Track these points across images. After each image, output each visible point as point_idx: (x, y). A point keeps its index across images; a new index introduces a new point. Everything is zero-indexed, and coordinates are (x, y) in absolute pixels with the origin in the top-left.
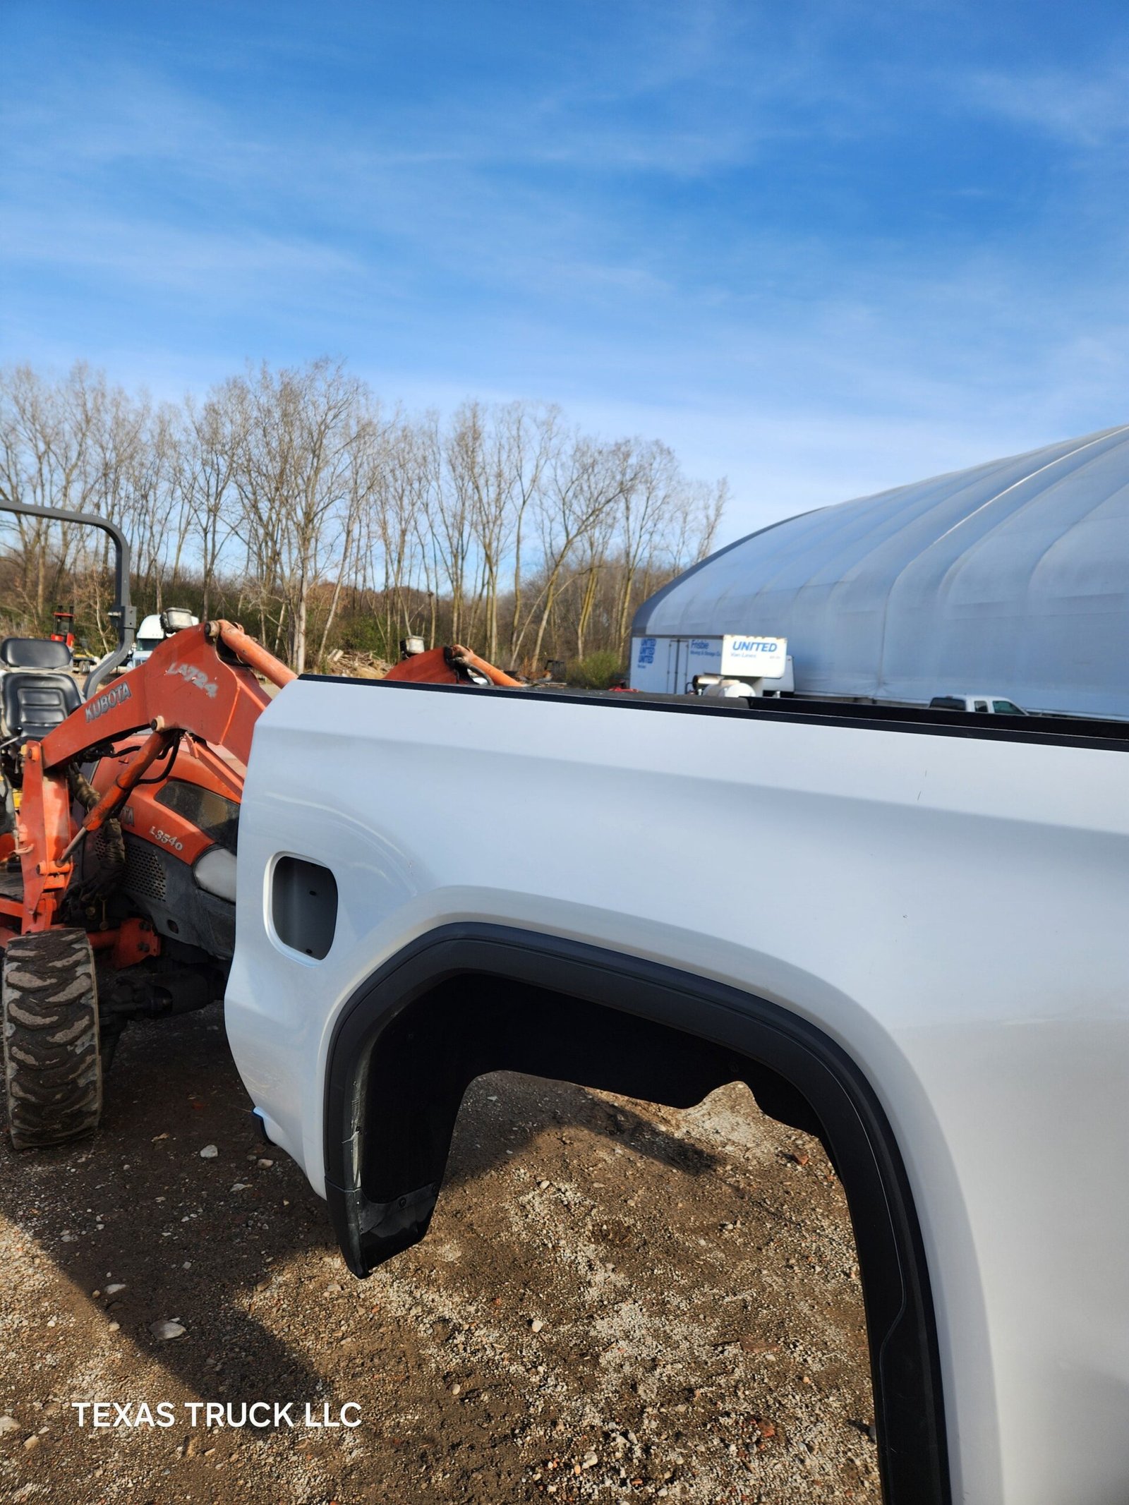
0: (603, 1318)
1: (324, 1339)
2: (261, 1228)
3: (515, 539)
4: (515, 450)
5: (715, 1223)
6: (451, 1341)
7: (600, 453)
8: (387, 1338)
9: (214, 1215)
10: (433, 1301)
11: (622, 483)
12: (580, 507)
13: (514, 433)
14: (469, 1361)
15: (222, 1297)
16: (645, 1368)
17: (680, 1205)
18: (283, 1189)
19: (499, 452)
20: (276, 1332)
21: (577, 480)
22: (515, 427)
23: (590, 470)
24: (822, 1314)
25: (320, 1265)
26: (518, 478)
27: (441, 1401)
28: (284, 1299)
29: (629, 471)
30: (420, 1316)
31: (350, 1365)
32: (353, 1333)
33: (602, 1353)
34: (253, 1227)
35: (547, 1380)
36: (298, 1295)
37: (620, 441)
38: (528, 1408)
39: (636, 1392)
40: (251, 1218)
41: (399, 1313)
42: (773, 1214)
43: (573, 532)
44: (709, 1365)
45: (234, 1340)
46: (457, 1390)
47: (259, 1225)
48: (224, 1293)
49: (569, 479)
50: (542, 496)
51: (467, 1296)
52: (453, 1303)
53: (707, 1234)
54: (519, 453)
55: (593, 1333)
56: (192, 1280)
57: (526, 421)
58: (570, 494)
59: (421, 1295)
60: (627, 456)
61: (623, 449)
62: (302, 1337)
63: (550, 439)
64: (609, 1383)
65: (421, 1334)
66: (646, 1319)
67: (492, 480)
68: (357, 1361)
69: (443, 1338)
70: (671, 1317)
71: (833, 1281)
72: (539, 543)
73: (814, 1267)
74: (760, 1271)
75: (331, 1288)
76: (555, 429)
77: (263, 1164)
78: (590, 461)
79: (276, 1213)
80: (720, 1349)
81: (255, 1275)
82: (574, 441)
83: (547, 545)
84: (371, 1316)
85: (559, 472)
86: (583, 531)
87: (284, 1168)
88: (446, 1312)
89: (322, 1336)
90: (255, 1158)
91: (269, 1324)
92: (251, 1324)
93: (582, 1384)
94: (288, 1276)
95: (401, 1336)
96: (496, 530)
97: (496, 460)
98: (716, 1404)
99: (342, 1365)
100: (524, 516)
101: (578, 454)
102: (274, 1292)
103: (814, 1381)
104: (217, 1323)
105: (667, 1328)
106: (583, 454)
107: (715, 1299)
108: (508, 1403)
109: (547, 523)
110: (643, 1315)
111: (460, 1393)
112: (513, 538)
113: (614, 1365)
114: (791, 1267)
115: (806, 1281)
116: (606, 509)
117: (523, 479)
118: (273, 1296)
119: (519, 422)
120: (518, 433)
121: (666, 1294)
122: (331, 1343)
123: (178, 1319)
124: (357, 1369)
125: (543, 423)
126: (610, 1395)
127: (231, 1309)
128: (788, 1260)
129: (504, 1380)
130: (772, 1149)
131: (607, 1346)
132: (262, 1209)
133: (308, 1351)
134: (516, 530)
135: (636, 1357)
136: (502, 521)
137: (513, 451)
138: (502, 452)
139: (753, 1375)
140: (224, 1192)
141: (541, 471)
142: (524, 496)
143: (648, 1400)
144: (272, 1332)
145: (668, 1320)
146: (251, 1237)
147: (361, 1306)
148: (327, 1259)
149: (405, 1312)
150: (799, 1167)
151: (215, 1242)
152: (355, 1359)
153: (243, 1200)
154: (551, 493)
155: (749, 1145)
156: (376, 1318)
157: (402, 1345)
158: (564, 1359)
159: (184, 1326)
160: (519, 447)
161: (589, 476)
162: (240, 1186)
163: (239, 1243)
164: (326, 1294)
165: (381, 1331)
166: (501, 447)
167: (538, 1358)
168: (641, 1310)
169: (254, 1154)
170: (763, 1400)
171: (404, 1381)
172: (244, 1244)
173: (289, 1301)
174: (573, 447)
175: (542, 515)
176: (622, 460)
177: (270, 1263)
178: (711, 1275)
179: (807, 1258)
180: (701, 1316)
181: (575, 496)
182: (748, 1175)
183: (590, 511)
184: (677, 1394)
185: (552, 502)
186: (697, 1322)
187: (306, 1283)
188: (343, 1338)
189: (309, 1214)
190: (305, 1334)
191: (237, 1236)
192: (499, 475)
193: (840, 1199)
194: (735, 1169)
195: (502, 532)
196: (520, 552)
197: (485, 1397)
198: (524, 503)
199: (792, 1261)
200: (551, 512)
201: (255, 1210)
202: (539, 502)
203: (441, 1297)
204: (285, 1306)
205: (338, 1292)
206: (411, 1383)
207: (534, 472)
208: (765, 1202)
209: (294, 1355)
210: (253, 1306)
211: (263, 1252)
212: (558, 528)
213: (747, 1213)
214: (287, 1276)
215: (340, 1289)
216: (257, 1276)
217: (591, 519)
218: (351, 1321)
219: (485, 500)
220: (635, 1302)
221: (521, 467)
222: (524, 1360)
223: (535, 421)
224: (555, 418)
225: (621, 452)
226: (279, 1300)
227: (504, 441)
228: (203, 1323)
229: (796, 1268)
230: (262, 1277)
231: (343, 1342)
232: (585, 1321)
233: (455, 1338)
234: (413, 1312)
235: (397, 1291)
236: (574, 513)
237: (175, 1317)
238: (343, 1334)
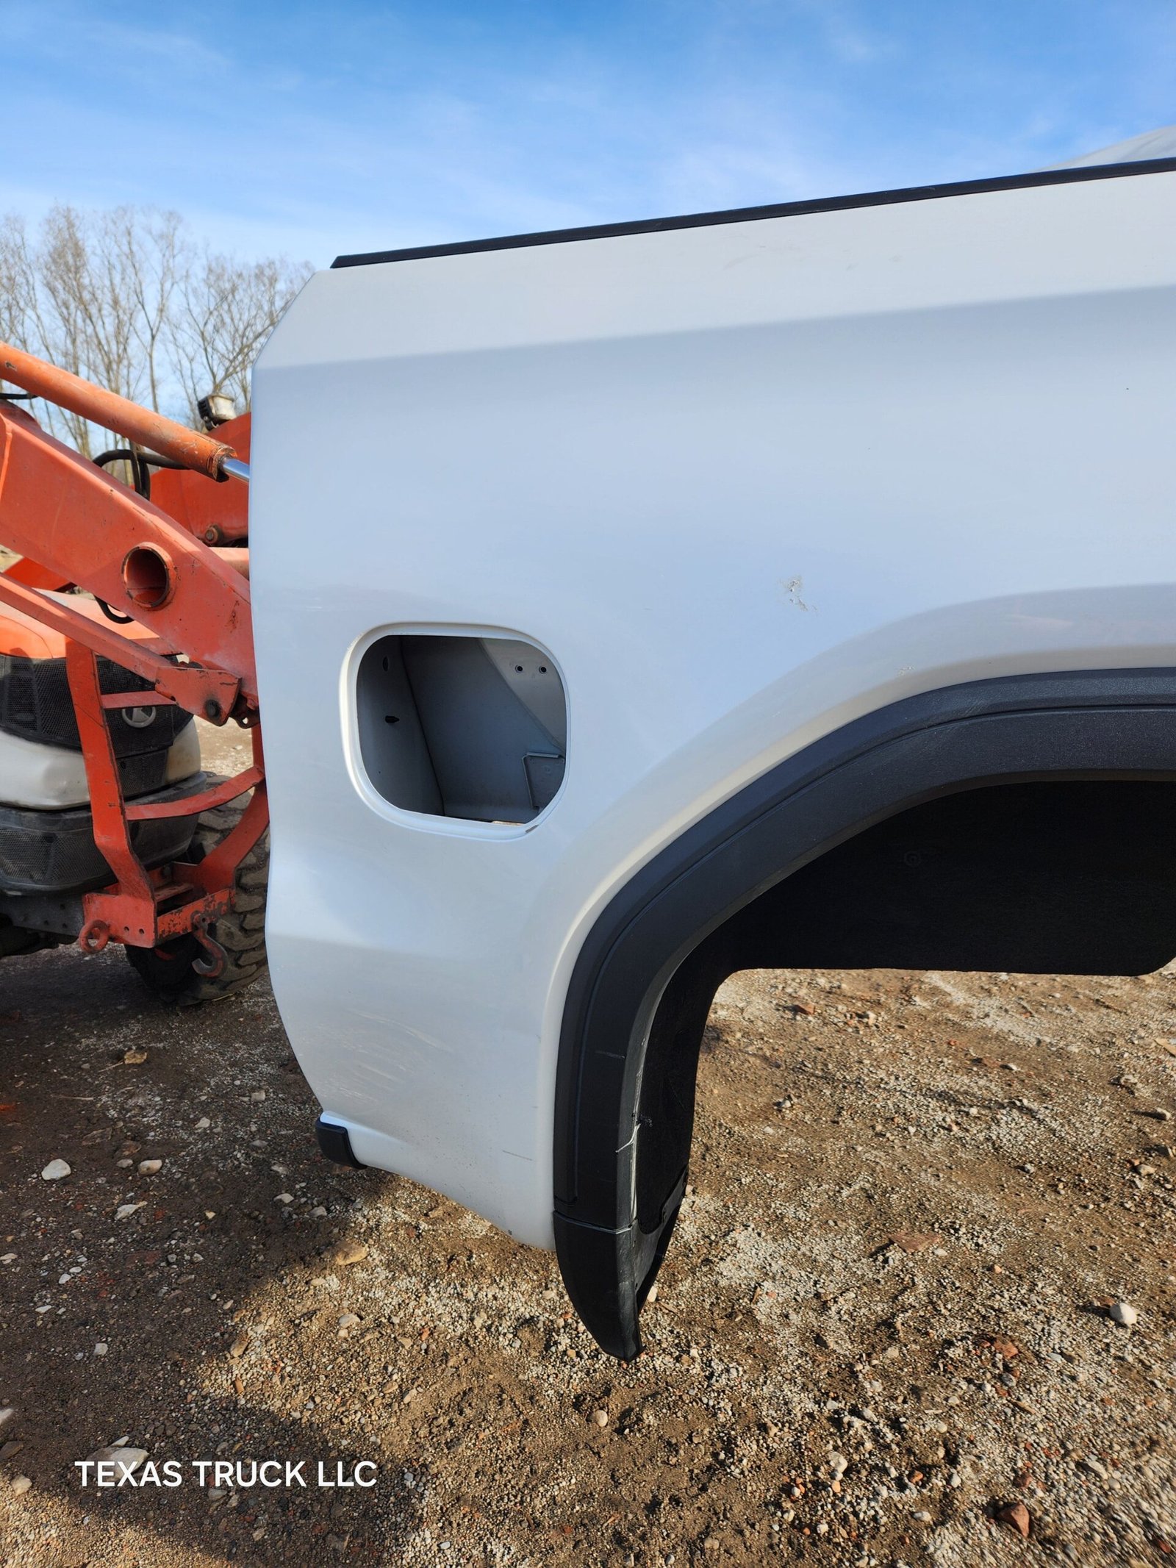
0: (722, 1259)
1: (377, 1403)
2: (192, 1262)
3: (149, 383)
4: (130, 270)
5: (768, 1104)
6: (553, 1349)
7: (240, 276)
8: (463, 1371)
9: (108, 1260)
10: (495, 1298)
11: (271, 313)
12: (223, 344)
13: (126, 249)
14: (595, 1371)
15: (182, 1382)
16: (815, 1310)
17: (716, 1091)
18: (196, 1195)
19: (110, 274)
20: (297, 1415)
21: (215, 309)
22: (125, 241)
23: (230, 297)
24: (951, 1181)
25: (311, 1292)
26: (140, 306)
27: (592, 1444)
28: (282, 1360)
29: (277, 298)
30: (490, 1326)
31: (435, 1430)
32: (413, 1380)
33: (753, 1306)
34: (178, 1262)
35: (710, 1366)
36: (301, 1346)
37: (262, 261)
38: (715, 1415)
39: (827, 1347)
40: (170, 1251)
41: (459, 1331)
42: (822, 1078)
43: (221, 374)
44: (883, 1282)
45: (237, 1447)
46: (603, 1418)
47: (187, 1257)
48: (181, 1376)
49: (205, 309)
50: (175, 330)
51: (535, 1278)
52: (523, 1294)
53: (767, 1119)
54: (136, 275)
55: (723, 1283)
56: (120, 1370)
57: (137, 231)
58: (210, 327)
59: (476, 1295)
60: (273, 281)
61: (268, 272)
62: (341, 1410)
63: (174, 257)
64: (787, 1341)
65: (508, 1352)
66: (772, 1246)
67: (107, 309)
68: (441, 1420)
69: (541, 1347)
70: (799, 1234)
71: (936, 1139)
72: (179, 389)
73: (906, 1129)
74: (853, 1148)
75: (345, 1323)
76: (177, 243)
77: (148, 1169)
78: (228, 286)
79: (203, 1234)
80: (881, 1258)
81: (218, 1334)
82: (204, 262)
83: (190, 391)
84: (424, 1346)
85: (192, 300)
86: (231, 374)
87: (181, 1166)
88: (522, 1310)
89: (370, 1398)
90: (130, 1162)
91: (279, 1404)
92: (249, 1413)
93: (755, 1357)
94: (271, 1321)
95: (481, 1363)
96: (124, 372)
97: (107, 283)
98: (927, 1334)
99: (422, 1433)
100: (155, 355)
101: (212, 278)
102: (259, 1353)
103: (1007, 1269)
104: (193, 1427)
105: (803, 1249)
106: (219, 277)
107: (829, 1196)
108: (685, 1417)
109: (186, 363)
110: (766, 1241)
111: (611, 1423)
112: (145, 382)
113: (775, 1317)
114: (881, 1135)
115: (908, 1147)
116: (257, 345)
117: (146, 308)
118: (262, 1360)
119: (129, 234)
120: (130, 249)
121: (773, 1206)
122: (390, 1405)
123: (126, 1439)
124: (448, 1433)
125: (162, 236)
126: (800, 1361)
127: (205, 1397)
128: (873, 1127)
129: (657, 1384)
130: (766, 1004)
131: (753, 1296)
132: (179, 1234)
133: (362, 1429)
134: (148, 371)
135: (795, 1299)
136: (128, 359)
137: (128, 272)
138: (114, 272)
139: (939, 1281)
140: (105, 1223)
141: (167, 299)
142: (152, 330)
143: (847, 1353)
144: (289, 1414)
145: (797, 1238)
146: (183, 1279)
147: (404, 1335)
148: (317, 1282)
149: (466, 1326)
150: (810, 1018)
151: (128, 1301)
152: (436, 1418)
153: (143, 1227)
154: (185, 326)
155: (740, 1005)
156: (433, 1346)
157: (491, 1377)
158: (713, 1329)
159: (141, 1447)
160: (134, 266)
161: (229, 306)
162: (126, 1210)
163: (168, 1292)
164: (343, 1333)
165: (450, 1364)
166: (111, 268)
167: (678, 1336)
168: (759, 1234)
169: (127, 1157)
170: (973, 1311)
171: (523, 1429)
172: (177, 1292)
173: (291, 1359)
174: (204, 269)
175: (178, 353)
176: (268, 285)
177: (232, 1310)
178: (806, 1168)
179: (892, 1119)
180: (831, 1223)
181: (216, 330)
182: (766, 1039)
183: (237, 350)
184: (875, 1334)
185: (188, 337)
186: (831, 1231)
187: (305, 1324)
188: (403, 1394)
189: (253, 1221)
190: (343, 1404)
191: (159, 1283)
192: (116, 303)
193: (877, 1044)
194: (746, 1034)
195: (132, 376)
196: (158, 399)
197: (649, 1418)
198: (153, 337)
199: (879, 1128)
200: (189, 350)
201: (170, 1237)
202: (171, 338)
203: (502, 1288)
204: (289, 1369)
205: (357, 1325)
206: (534, 1429)
207: (159, 299)
208: (805, 1066)
209: (345, 1442)
210: (239, 1384)
211: (214, 1297)
212: (201, 370)
213: (795, 1083)
214: (269, 1323)
215: (358, 1320)
216: (222, 1335)
217: (240, 358)
218: (400, 1363)
219: (102, 336)
220: (746, 1227)
221: (141, 292)
222: (664, 1345)
223: (150, 233)
224: (175, 229)
225: (266, 276)
226: (275, 1362)
227: (114, 260)
228: (169, 1433)
229: (888, 1135)
230: (231, 1334)
231: (407, 1400)
232: (705, 1269)
233: (556, 1343)
234: (478, 1322)
235: (439, 1298)
236: (218, 351)
237: (119, 1438)
238: (400, 1386)
